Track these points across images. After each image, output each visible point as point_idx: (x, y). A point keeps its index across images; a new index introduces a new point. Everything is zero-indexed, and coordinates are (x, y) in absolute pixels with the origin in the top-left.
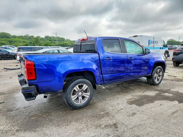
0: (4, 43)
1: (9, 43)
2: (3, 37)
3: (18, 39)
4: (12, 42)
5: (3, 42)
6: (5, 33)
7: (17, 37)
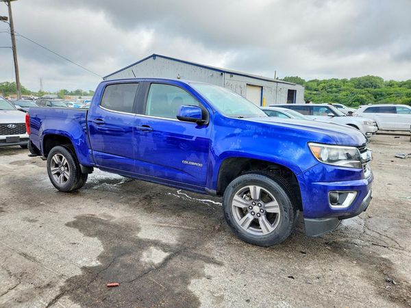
0: (362, 98)
1: (373, 98)
2: (364, 86)
3: (398, 88)
4: (381, 95)
5: (361, 96)
6: (373, 77)
7: (397, 84)
